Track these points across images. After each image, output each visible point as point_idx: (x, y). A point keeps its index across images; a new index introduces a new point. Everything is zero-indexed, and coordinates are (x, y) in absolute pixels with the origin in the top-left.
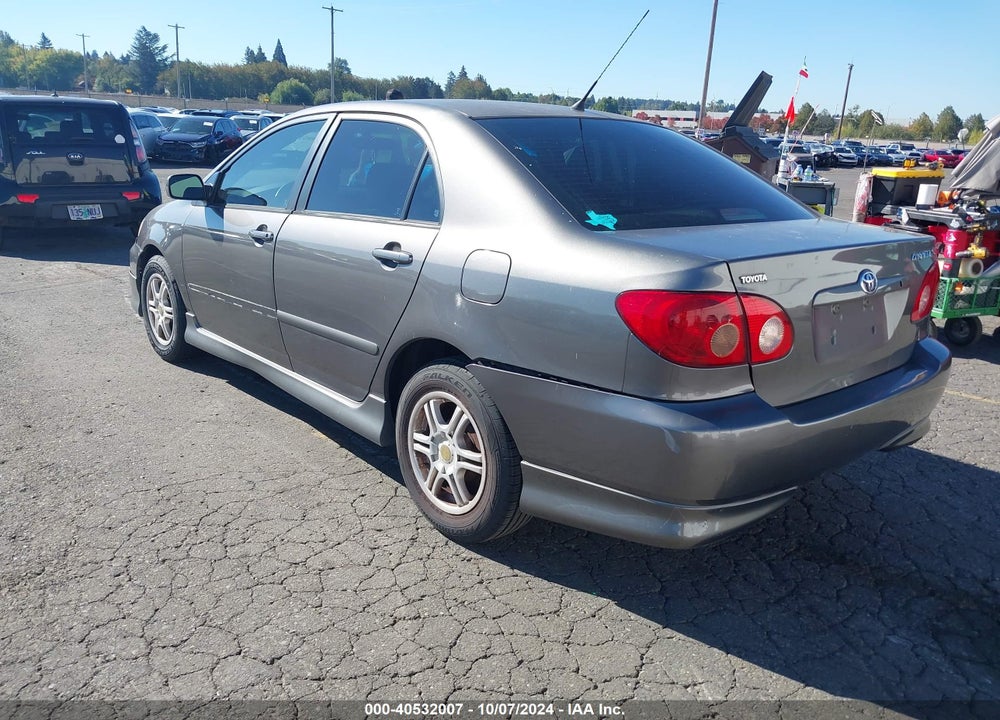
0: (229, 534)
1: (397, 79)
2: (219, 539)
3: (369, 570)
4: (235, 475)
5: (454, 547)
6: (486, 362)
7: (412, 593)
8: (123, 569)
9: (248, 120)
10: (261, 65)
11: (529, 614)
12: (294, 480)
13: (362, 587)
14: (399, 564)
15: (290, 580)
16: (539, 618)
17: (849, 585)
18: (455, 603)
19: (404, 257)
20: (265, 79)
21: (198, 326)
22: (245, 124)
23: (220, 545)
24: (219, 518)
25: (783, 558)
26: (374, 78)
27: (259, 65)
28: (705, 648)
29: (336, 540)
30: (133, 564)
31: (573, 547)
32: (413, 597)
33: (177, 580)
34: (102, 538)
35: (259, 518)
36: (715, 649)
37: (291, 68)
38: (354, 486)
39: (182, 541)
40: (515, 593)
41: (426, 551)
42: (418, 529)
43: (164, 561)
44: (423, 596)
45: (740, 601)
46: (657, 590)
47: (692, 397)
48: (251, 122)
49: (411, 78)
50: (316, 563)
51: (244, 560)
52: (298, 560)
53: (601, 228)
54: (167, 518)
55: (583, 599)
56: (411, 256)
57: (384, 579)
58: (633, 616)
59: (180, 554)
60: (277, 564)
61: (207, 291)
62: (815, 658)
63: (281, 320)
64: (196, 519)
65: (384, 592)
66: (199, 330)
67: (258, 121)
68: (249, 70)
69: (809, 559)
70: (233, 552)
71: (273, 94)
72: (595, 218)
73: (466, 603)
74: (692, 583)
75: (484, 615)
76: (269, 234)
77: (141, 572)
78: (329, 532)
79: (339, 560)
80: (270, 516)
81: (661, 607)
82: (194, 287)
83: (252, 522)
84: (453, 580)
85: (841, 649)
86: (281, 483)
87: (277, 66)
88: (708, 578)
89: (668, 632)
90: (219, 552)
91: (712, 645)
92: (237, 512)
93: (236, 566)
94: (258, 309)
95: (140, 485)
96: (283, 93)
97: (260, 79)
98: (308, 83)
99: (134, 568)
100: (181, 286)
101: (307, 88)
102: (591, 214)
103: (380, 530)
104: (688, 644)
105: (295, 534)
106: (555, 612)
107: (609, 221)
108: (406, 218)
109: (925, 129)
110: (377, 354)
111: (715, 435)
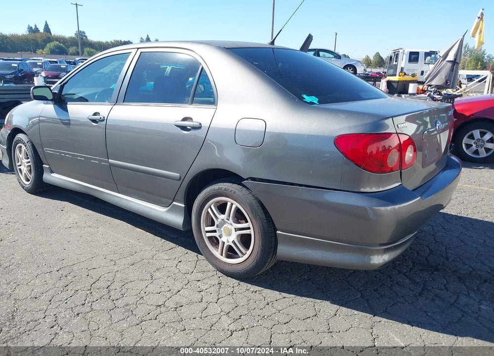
0: (112, 293)
1: (113, 41)
2: (107, 296)
3: (203, 305)
4: (102, 257)
5: (244, 285)
6: (254, 179)
7: (234, 315)
8: (54, 323)
9: (36, 63)
10: (37, 35)
11: (303, 319)
12: (137, 257)
13: (204, 315)
14: (218, 299)
15: (160, 316)
16: (308, 320)
17: (448, 282)
18: (259, 318)
19: (196, 125)
20: (39, 42)
21: (52, 172)
22: (35, 65)
23: (109, 300)
24: (102, 284)
25: (410, 271)
26: (101, 41)
27: (36, 34)
28: (400, 325)
29: (176, 289)
30: (59, 318)
31: (306, 278)
32: (236, 317)
33: (91, 325)
34: (33, 304)
35: (126, 281)
36: (406, 325)
37: (54, 36)
38: (173, 257)
39: (85, 301)
40: (289, 308)
41: (230, 290)
42: (219, 277)
43: (78, 314)
44: (240, 316)
45: (403, 297)
46: (360, 296)
47: (374, 190)
48: (38, 64)
49: (121, 41)
50: (171, 304)
51: (128, 307)
52: (160, 304)
53: (312, 103)
54: (69, 287)
55: (326, 306)
56: (200, 124)
57: (214, 309)
58: (356, 312)
59: (87, 308)
60: (149, 307)
61: (58, 152)
62: (454, 322)
63: (111, 165)
64: (88, 286)
65: (218, 317)
66: (52, 175)
67: (42, 63)
68: (31, 37)
69: (421, 270)
70: (119, 303)
71: (45, 49)
72: (308, 99)
73: (266, 317)
74: (374, 290)
75: (279, 323)
76: (102, 117)
77: (66, 323)
78: (170, 285)
79: (184, 301)
80: (132, 279)
81: (366, 305)
82: (48, 150)
83: (123, 284)
84: (252, 305)
85: (463, 315)
86: (130, 260)
87: (46, 34)
88: (381, 286)
89: (377, 318)
90: (110, 305)
91: (403, 322)
92: (111, 279)
93: (124, 312)
94: (96, 160)
95: (45, 269)
96: (50, 49)
97: (37, 42)
98: (64, 43)
99: (61, 322)
100: (39, 150)
101: (64, 46)
102: (305, 96)
103: (199, 281)
104: (391, 324)
105: (151, 288)
106: (315, 315)
107: (314, 99)
108: (192, 104)
109: (368, 63)
110: (179, 180)
111: (389, 208)
